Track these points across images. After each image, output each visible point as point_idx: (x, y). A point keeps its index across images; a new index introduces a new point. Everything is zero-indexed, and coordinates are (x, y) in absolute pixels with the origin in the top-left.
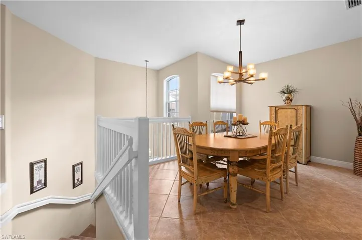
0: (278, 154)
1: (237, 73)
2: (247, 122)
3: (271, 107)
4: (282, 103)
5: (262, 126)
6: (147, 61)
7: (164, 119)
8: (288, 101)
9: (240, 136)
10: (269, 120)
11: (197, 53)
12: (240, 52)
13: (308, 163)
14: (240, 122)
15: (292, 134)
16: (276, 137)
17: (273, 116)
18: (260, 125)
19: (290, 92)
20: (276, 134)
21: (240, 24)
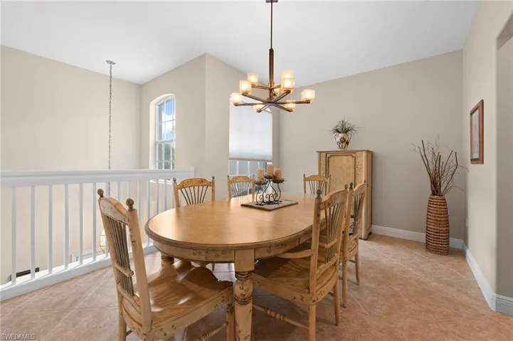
0: (332, 243)
1: (265, 88)
2: (283, 177)
3: (320, 152)
4: (336, 148)
5: (307, 182)
6: (111, 63)
7: (152, 172)
8: (344, 144)
9: (269, 203)
10: (317, 174)
11: (204, 55)
12: (271, 51)
13: (370, 236)
14: (269, 178)
15: (353, 198)
16: (328, 210)
17: (323, 166)
18: (305, 181)
19: (346, 131)
20: (328, 204)
21: (272, 2)
